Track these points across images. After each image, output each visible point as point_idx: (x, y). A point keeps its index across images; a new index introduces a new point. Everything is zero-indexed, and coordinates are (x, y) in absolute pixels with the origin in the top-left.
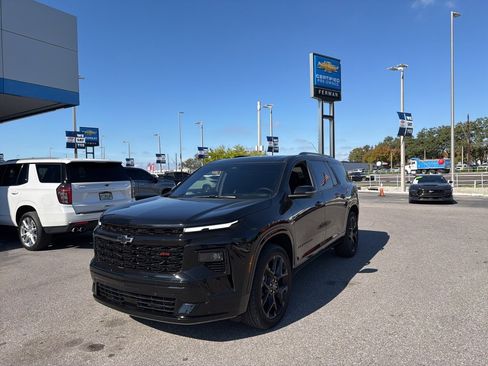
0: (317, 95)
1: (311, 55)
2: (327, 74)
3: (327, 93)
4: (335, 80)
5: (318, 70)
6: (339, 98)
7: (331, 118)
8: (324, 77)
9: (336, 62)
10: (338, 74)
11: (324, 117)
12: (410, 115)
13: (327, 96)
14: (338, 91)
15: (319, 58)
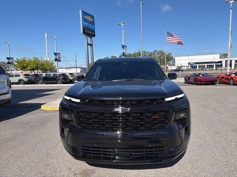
0: (84, 32)
1: (81, 11)
2: (88, 22)
3: (89, 32)
4: (92, 26)
5: (85, 20)
6: (94, 36)
7: (91, 45)
8: (87, 24)
9: (92, 17)
10: (93, 23)
11: (88, 44)
12: (126, 47)
13: (89, 34)
14: (94, 32)
15: (84, 13)
